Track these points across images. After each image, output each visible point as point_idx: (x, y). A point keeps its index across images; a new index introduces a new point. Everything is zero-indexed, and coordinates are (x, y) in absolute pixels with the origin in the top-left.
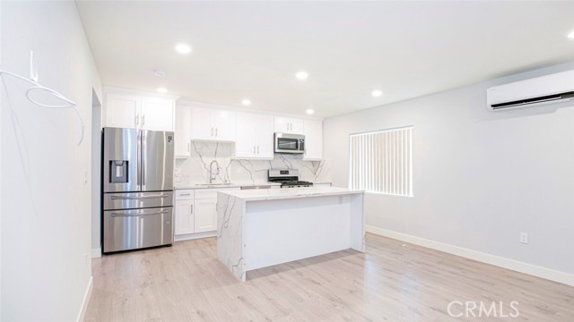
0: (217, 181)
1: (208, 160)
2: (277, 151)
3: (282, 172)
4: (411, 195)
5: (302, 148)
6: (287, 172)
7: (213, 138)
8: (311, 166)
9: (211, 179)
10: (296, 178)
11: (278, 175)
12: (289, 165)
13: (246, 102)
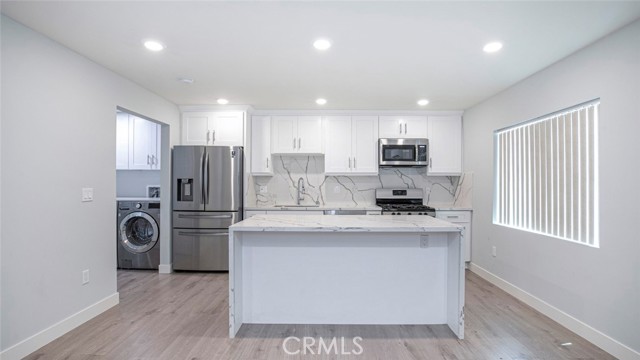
0: (309, 202)
1: (295, 177)
2: (384, 163)
3: (395, 192)
4: (596, 244)
5: (424, 159)
6: (403, 192)
7: (296, 151)
8: (448, 185)
9: (300, 200)
10: (419, 201)
11: (389, 195)
12: (410, 183)
13: (321, 102)
